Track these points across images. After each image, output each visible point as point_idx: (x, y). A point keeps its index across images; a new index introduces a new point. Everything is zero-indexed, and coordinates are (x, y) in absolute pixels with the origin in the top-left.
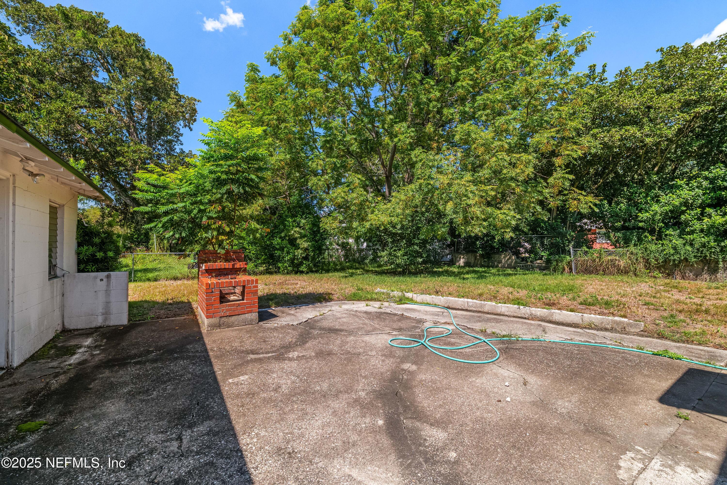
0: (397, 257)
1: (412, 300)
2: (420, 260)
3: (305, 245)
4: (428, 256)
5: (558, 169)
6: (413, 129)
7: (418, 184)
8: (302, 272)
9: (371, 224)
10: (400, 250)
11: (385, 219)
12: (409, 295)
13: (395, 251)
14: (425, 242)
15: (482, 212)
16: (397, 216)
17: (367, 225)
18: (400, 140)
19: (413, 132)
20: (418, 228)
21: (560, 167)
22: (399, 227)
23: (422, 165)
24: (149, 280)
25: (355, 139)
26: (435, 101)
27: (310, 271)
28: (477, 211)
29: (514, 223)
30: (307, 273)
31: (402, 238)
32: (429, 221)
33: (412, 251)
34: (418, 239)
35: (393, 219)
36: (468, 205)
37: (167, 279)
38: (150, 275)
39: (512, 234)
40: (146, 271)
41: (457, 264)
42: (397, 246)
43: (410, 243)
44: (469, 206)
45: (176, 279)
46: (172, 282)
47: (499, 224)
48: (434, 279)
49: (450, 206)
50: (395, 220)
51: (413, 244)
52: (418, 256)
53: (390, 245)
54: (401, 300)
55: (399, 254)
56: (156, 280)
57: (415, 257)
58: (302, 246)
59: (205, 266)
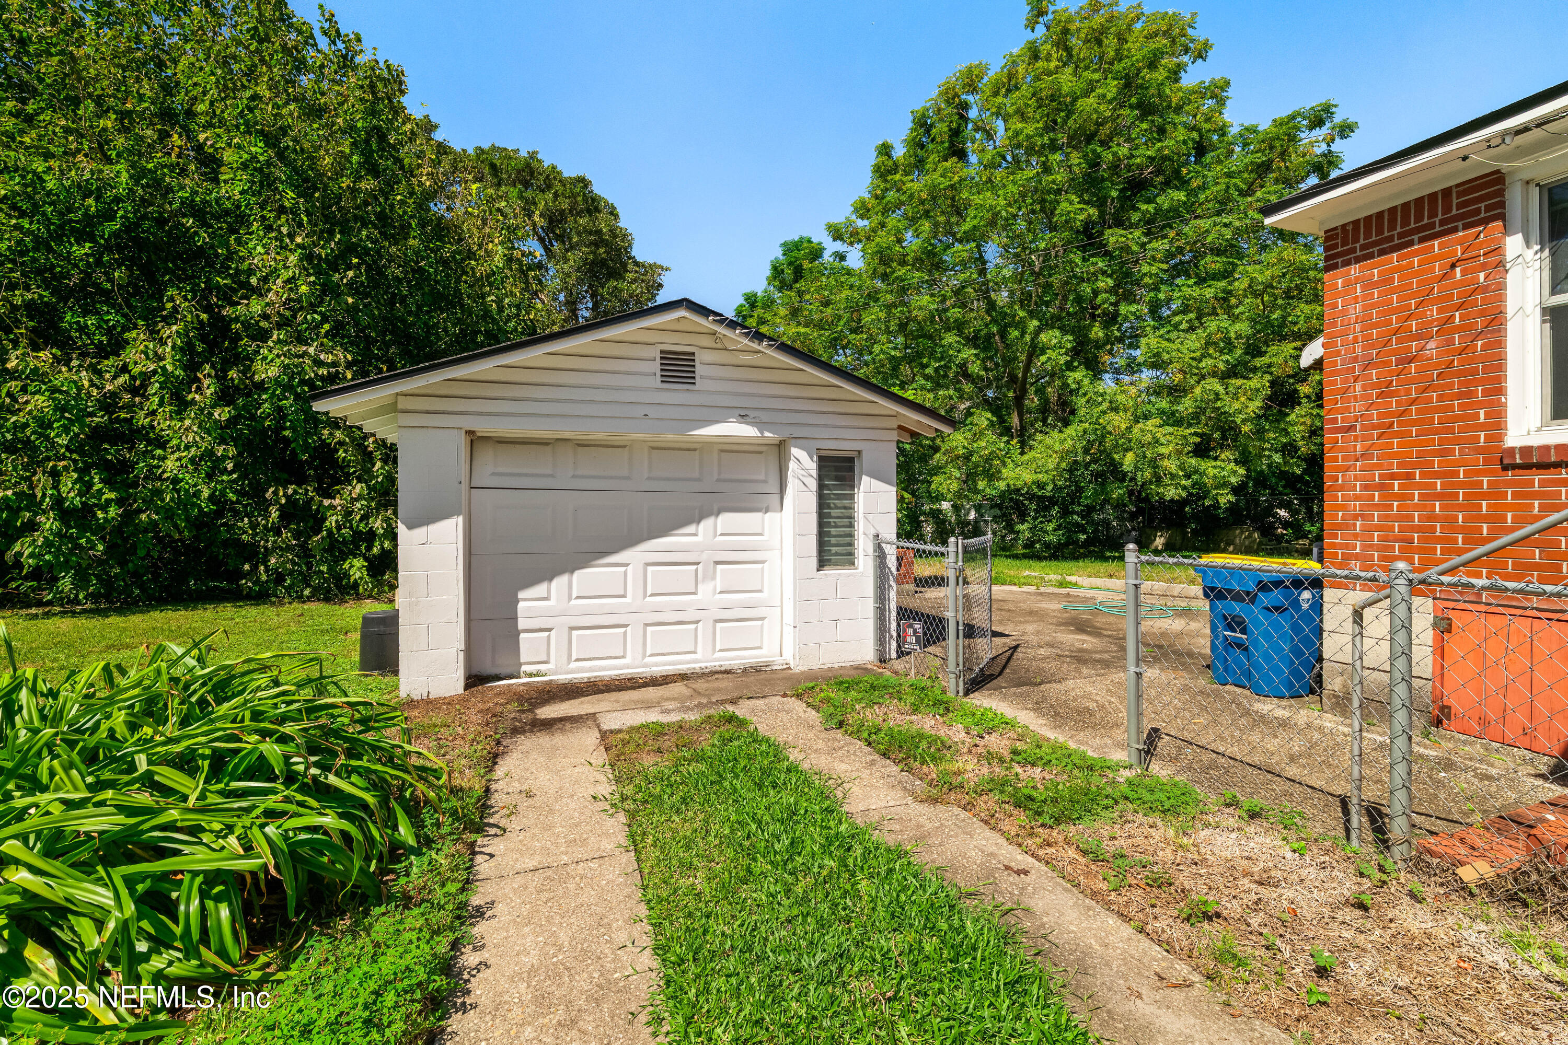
0: (1046, 532)
1: (1076, 584)
2: (1083, 537)
4: (1096, 531)
5: (1304, 401)
6: (1071, 338)
7: (1080, 429)
9: (1008, 485)
10: (1050, 521)
11: (1028, 477)
12: (1069, 578)
13: (1041, 522)
14: (1090, 509)
15: (1181, 466)
16: (1047, 472)
17: (1002, 485)
18: (1049, 358)
19: (1069, 341)
20: (1080, 490)
21: (1308, 397)
22: (1050, 488)
23: (1088, 402)
25: (976, 355)
26: (1106, 292)
28: (1171, 465)
29: (1234, 480)
31: (1055, 503)
32: (1097, 475)
33: (1069, 523)
34: (1079, 505)
35: (1040, 476)
36: (1159, 455)
39: (1231, 498)
41: (1153, 547)
42: (1045, 516)
43: (1066, 512)
44: (1162, 456)
47: (1209, 482)
48: (1105, 564)
49: (1130, 458)
50: (1043, 477)
51: (1073, 512)
52: (1080, 532)
53: (1032, 514)
54: (1061, 584)
55: (1050, 527)
57: (1076, 532)
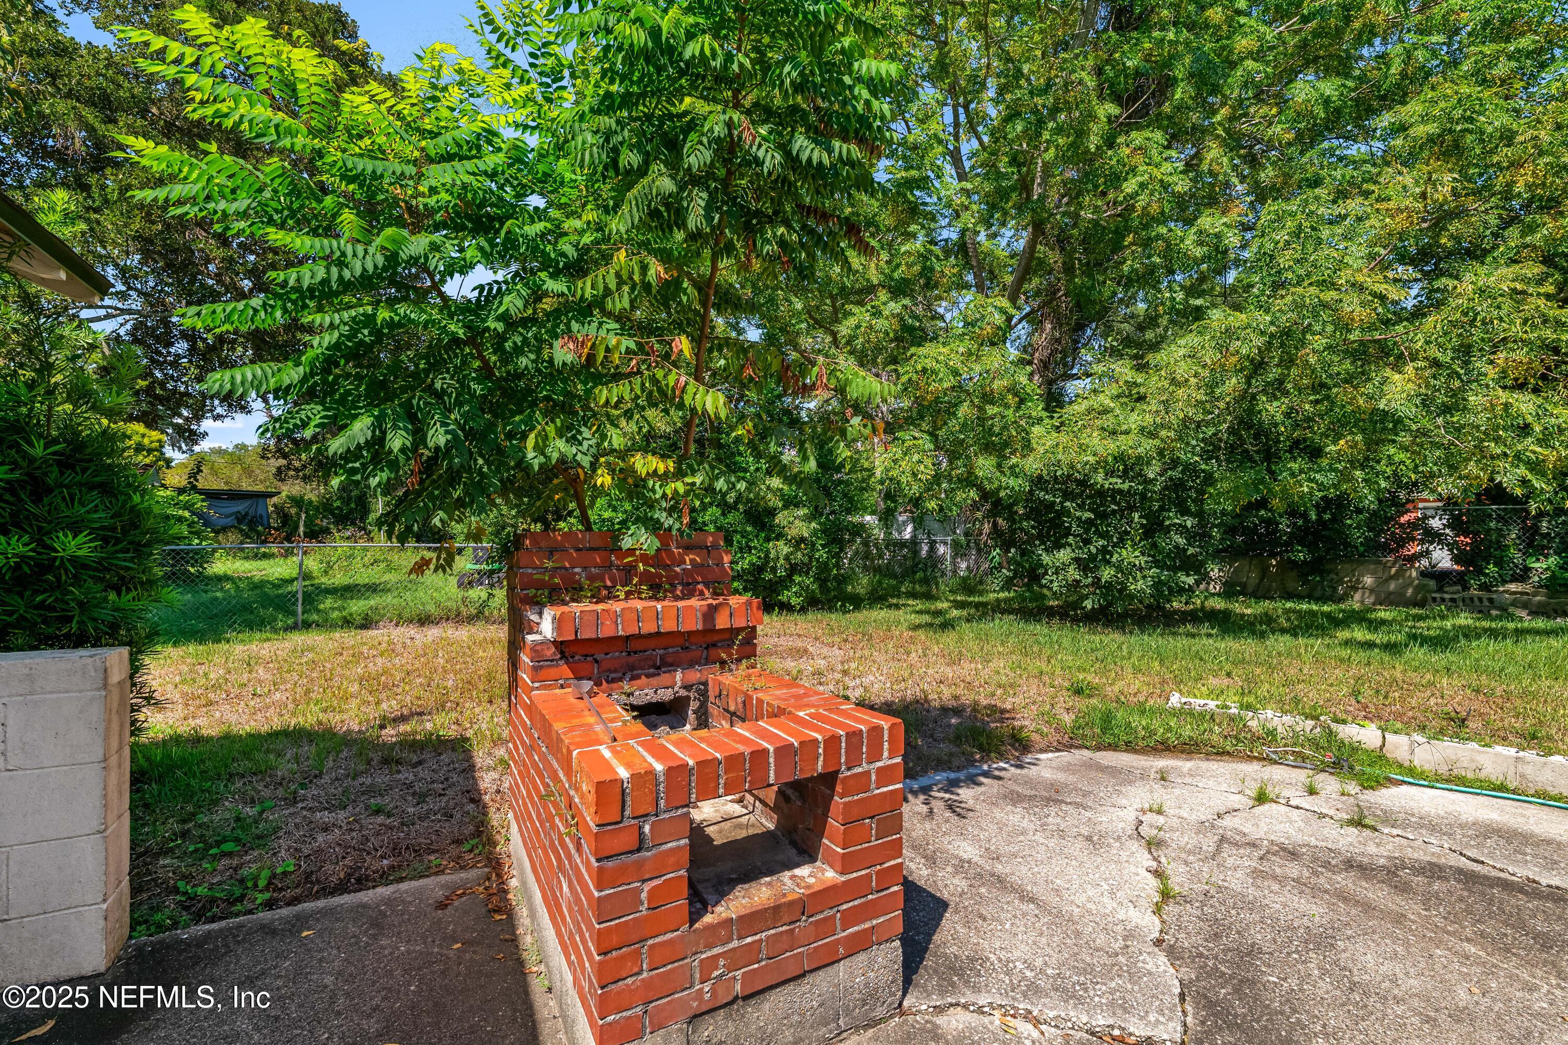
3: (802, 529)
8: (786, 607)
24: (347, 623)
27: (812, 603)
30: (803, 610)
37: (400, 620)
38: (357, 606)
40: (349, 591)
45: (424, 621)
46: (412, 631)
56: (367, 623)
58: (793, 532)
59: (559, 623)
